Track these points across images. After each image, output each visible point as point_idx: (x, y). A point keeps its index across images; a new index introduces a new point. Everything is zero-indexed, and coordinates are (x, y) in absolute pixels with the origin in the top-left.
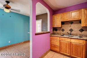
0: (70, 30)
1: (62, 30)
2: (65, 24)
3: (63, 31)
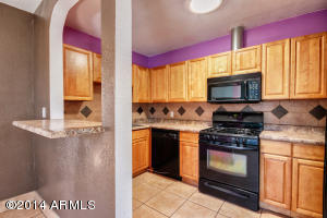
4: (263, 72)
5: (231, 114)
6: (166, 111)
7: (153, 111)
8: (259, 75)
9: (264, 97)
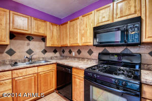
0: (27, 52)
1: (7, 52)
2: (16, 37)
3: (11, 55)
4: (143, 17)
5: (113, 54)
6: (70, 52)
7: (63, 52)
8: (139, 20)
9: (144, 40)
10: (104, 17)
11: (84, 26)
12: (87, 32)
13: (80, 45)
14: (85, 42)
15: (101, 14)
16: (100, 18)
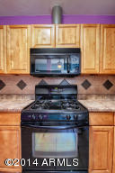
9: (83, 71)
10: (44, 39)
11: (14, 43)
12: (18, 54)
13: (6, 72)
14: (16, 68)
15: (40, 33)
16: (40, 38)
